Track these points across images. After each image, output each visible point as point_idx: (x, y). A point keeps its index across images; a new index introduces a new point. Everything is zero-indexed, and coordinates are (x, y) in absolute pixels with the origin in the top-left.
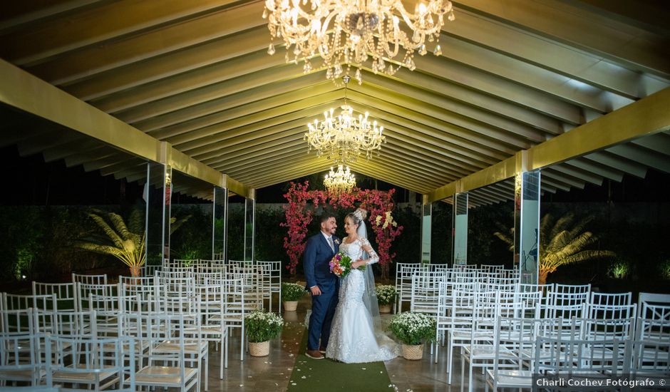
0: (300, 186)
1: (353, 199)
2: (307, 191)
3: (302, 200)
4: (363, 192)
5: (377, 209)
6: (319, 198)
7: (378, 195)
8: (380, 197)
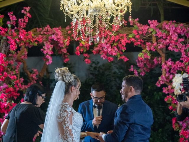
0: (13, 18)
1: (124, 41)
2: (28, 28)
3: (19, 49)
4: (145, 28)
5: (174, 60)
6: (53, 42)
7: (175, 31)
8: (180, 36)
